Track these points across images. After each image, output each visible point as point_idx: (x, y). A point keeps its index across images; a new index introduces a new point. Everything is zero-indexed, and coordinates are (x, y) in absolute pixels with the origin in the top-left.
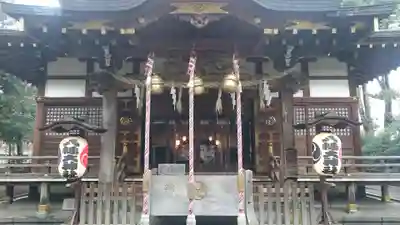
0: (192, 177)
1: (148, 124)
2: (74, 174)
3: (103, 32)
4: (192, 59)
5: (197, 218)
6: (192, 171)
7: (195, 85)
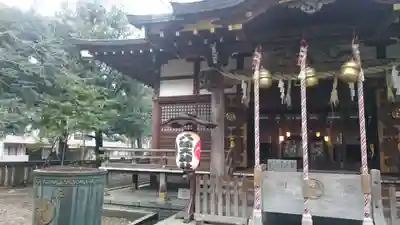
0: (307, 174)
1: (257, 118)
2: (189, 166)
3: (213, 31)
4: (302, 49)
5: (314, 218)
6: (306, 168)
7: (306, 76)
